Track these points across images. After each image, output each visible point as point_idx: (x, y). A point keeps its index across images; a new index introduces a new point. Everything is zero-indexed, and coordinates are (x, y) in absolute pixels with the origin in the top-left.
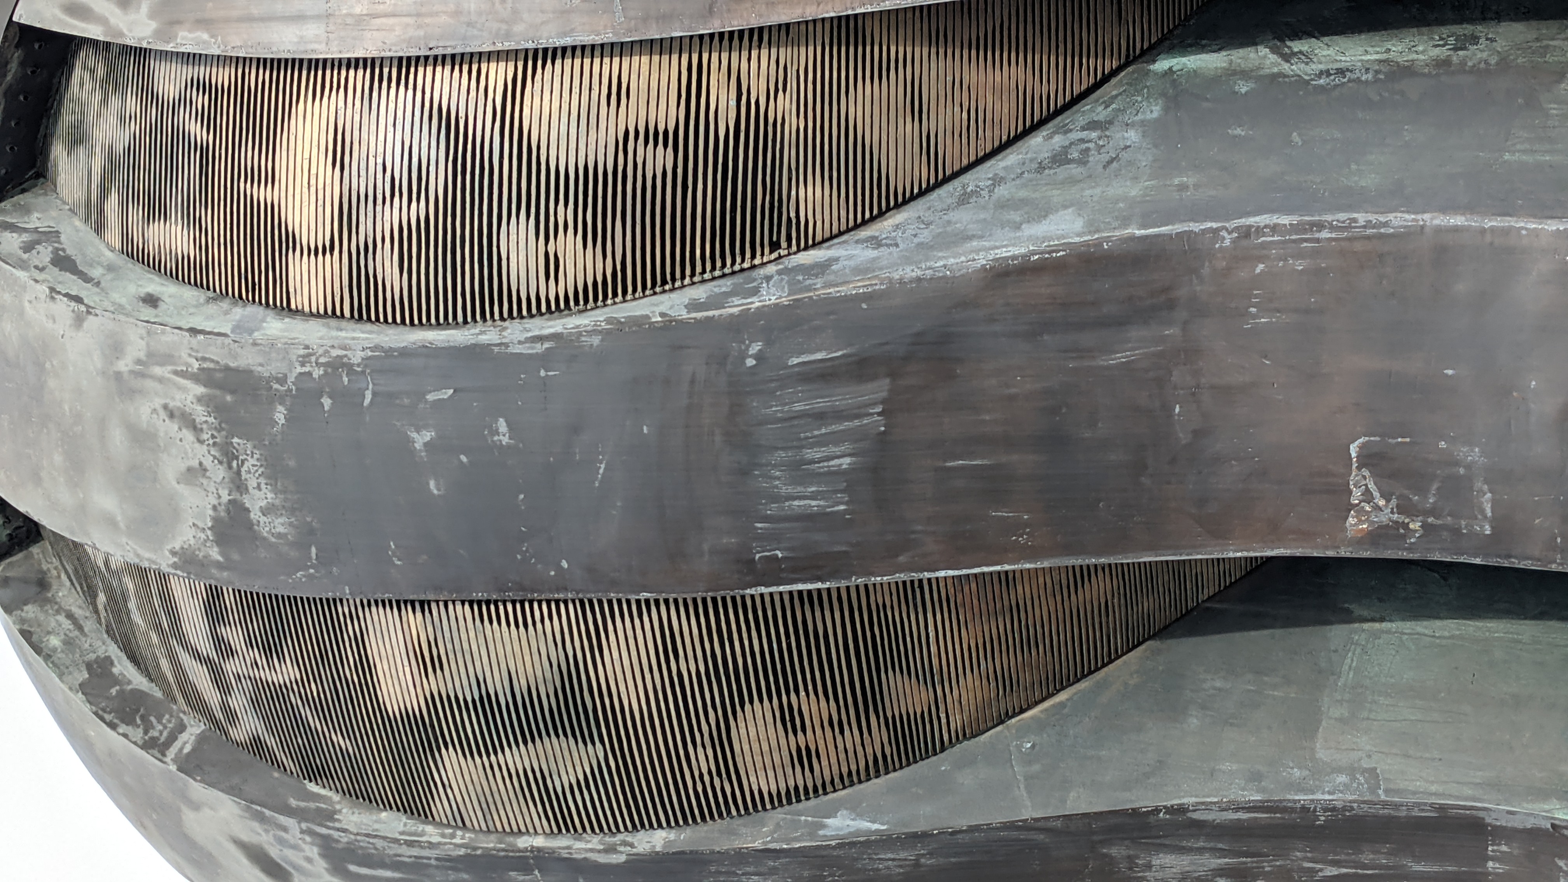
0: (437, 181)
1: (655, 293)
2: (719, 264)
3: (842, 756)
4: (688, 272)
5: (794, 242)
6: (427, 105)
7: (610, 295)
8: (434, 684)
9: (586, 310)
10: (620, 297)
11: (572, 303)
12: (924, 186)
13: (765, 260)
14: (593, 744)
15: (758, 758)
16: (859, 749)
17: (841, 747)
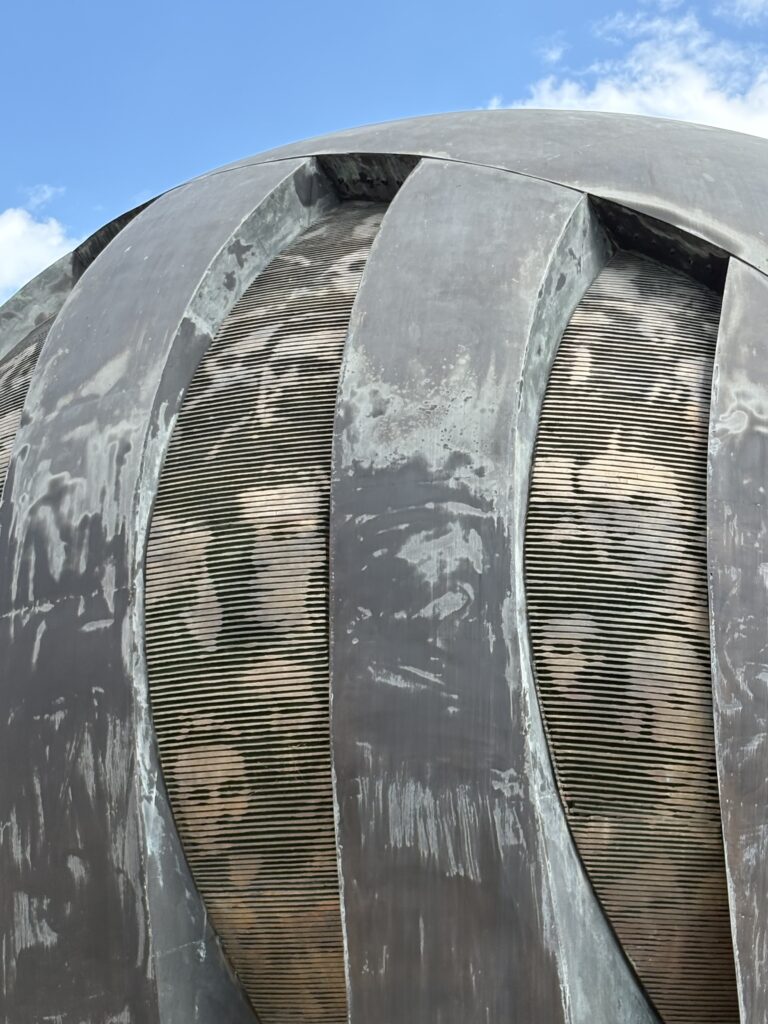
0: (621, 571)
1: (542, 720)
2: (561, 765)
3: (200, 821)
4: (557, 744)
5: (573, 818)
6: (673, 567)
7: (543, 689)
8: (263, 532)
9: (533, 671)
10: (540, 695)
11: (538, 661)
12: (606, 908)
13: (563, 798)
14: (217, 645)
15: (202, 762)
16: (205, 834)
17: (207, 821)
